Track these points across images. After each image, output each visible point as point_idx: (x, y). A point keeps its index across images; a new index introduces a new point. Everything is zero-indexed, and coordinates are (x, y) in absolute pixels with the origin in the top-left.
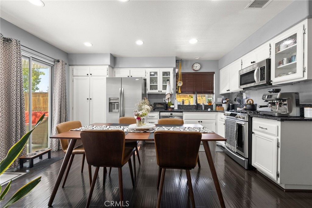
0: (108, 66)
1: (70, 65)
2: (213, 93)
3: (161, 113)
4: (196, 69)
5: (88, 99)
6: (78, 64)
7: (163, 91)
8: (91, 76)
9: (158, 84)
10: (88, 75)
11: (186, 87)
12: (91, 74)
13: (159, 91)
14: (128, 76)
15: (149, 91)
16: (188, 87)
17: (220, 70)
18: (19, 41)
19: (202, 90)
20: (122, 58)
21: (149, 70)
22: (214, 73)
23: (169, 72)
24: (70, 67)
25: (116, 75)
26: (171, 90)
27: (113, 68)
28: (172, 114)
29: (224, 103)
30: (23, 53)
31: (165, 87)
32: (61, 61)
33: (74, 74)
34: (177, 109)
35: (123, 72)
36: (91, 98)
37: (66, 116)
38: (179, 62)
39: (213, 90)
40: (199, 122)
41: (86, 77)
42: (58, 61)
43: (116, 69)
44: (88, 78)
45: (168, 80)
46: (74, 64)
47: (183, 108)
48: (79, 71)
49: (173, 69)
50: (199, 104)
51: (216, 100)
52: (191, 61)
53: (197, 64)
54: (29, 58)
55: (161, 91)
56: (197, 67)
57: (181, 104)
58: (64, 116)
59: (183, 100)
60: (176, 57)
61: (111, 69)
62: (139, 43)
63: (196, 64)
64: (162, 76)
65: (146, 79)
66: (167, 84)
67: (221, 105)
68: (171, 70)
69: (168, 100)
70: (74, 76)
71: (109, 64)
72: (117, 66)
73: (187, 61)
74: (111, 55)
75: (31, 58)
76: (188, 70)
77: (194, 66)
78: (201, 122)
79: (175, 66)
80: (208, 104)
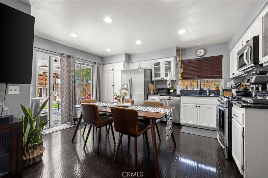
0: (124, 63)
1: (103, 64)
2: (222, 77)
3: (161, 96)
4: (200, 55)
5: (112, 86)
6: (107, 63)
7: (165, 78)
8: (114, 70)
9: (161, 73)
10: (112, 69)
11: (190, 73)
12: (114, 69)
13: (161, 78)
14: (138, 68)
15: (154, 79)
16: (191, 73)
17: (230, 52)
18: (74, 56)
19: (208, 75)
20: (134, 55)
21: (154, 62)
22: (222, 56)
23: (171, 61)
24: (104, 65)
25: (130, 68)
26: (172, 77)
27: (129, 63)
28: (170, 98)
29: (234, 88)
30: (76, 61)
31: (166, 75)
32: (97, 63)
33: (106, 70)
34: (180, 93)
35: (135, 66)
36: (114, 85)
37: (100, 96)
38: (180, 51)
39: (222, 74)
40: (196, 106)
41: (112, 71)
42: (96, 63)
43: (131, 63)
44: (113, 71)
45: (170, 68)
46: (105, 63)
47: (185, 93)
48: (108, 67)
49: (174, 58)
50: (203, 89)
51: (225, 84)
52: (195, 47)
53: (201, 50)
54: (80, 64)
55: (163, 78)
56: (201, 53)
57: (185, 89)
58: (99, 97)
59: (187, 85)
60: (177, 47)
61: (127, 64)
62: (138, 42)
63: (199, 50)
64: (164, 65)
65: (151, 69)
66: (169, 72)
67: (231, 91)
68: (172, 59)
69: (169, 85)
70: (105, 71)
71: (124, 60)
72: (131, 61)
73: (190, 49)
74: (126, 54)
75: (81, 64)
76: (191, 57)
77: (197, 52)
78: (199, 106)
79: (175, 55)
80: (215, 89)
